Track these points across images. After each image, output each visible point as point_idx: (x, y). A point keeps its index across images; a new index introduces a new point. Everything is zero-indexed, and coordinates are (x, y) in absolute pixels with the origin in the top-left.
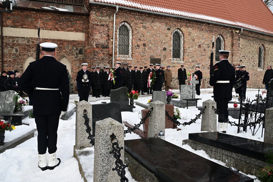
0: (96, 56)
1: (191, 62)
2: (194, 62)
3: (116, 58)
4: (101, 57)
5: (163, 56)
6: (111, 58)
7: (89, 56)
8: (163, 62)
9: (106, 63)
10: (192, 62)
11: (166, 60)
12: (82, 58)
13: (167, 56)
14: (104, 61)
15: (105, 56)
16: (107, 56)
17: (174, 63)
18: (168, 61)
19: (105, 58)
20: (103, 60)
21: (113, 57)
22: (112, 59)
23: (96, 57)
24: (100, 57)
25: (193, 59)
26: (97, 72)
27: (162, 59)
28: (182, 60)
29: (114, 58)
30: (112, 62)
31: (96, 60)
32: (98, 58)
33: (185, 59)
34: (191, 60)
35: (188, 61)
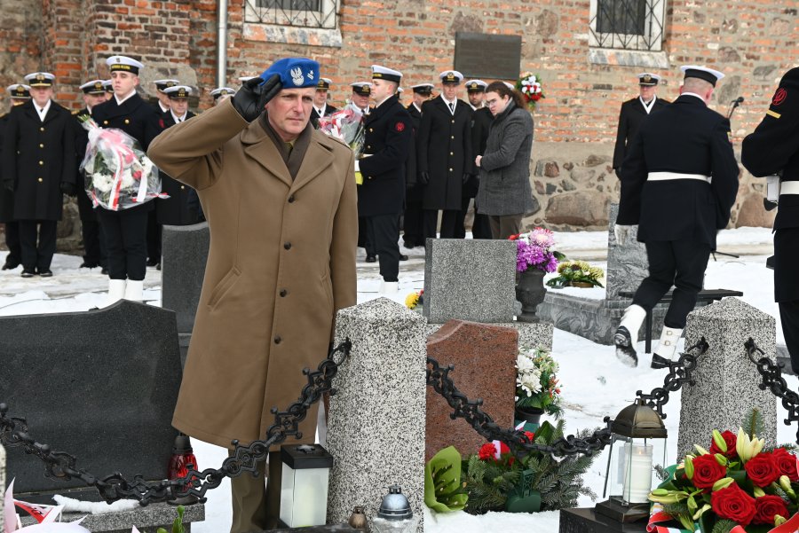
0: (113, 10)
1: (715, 55)
2: (737, 58)
3: (240, 28)
4: (142, 20)
5: (536, 24)
6: (210, 29)
7: (65, 12)
8: (534, 56)
9: (176, 56)
10: (723, 61)
11: (553, 50)
12: (20, 18)
13: (560, 22)
14: (160, 45)
15: (165, 15)
16: (182, 15)
17: (607, 68)
18: (567, 50)
19: (169, 27)
20: (157, 37)
21: (222, 24)
22: (217, 36)
23: (110, 20)
24: (137, 22)
25: (731, 41)
26: (38, 108)
27: (530, 40)
28: (657, 45)
29: (229, 27)
30: (216, 53)
31: (113, 41)
32: (121, 27)
33: (674, 41)
34: (716, 47)
35: (697, 54)
